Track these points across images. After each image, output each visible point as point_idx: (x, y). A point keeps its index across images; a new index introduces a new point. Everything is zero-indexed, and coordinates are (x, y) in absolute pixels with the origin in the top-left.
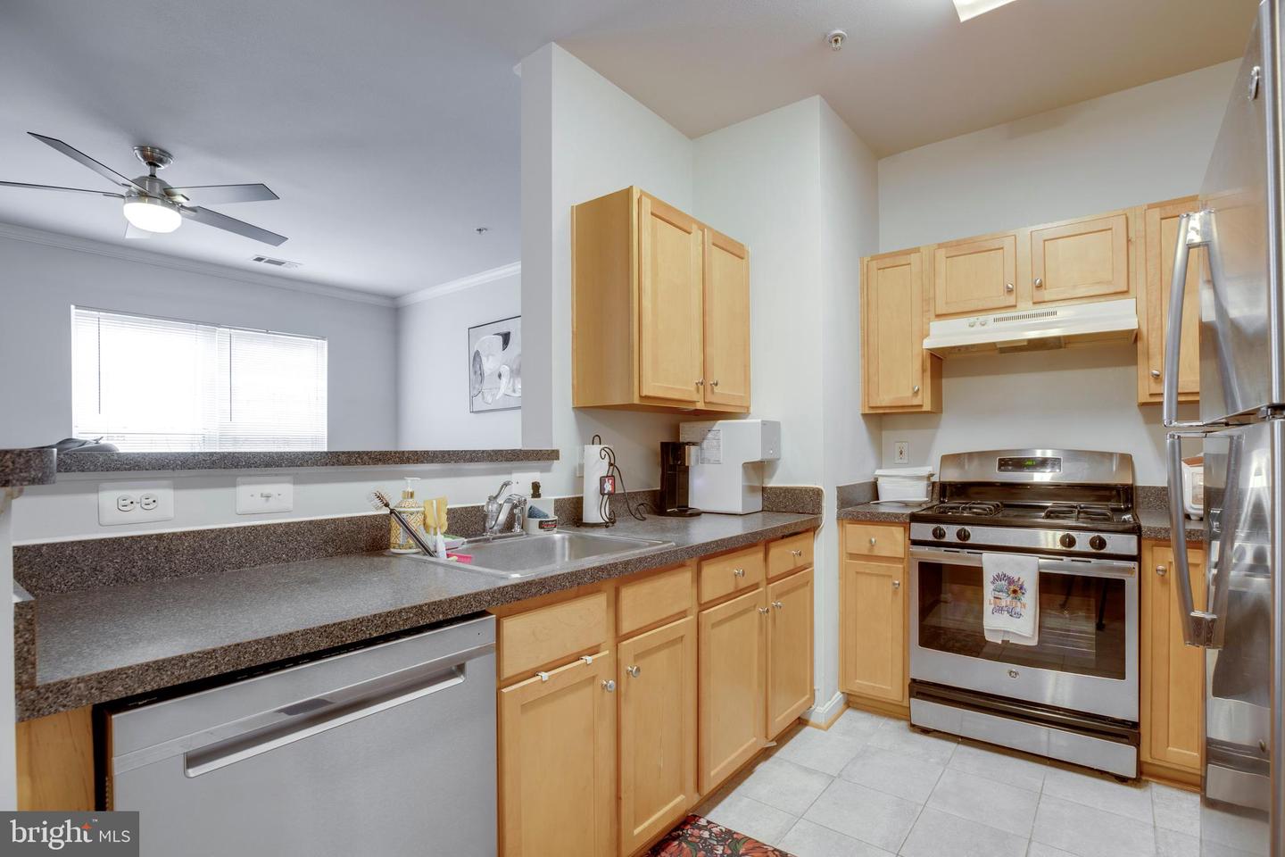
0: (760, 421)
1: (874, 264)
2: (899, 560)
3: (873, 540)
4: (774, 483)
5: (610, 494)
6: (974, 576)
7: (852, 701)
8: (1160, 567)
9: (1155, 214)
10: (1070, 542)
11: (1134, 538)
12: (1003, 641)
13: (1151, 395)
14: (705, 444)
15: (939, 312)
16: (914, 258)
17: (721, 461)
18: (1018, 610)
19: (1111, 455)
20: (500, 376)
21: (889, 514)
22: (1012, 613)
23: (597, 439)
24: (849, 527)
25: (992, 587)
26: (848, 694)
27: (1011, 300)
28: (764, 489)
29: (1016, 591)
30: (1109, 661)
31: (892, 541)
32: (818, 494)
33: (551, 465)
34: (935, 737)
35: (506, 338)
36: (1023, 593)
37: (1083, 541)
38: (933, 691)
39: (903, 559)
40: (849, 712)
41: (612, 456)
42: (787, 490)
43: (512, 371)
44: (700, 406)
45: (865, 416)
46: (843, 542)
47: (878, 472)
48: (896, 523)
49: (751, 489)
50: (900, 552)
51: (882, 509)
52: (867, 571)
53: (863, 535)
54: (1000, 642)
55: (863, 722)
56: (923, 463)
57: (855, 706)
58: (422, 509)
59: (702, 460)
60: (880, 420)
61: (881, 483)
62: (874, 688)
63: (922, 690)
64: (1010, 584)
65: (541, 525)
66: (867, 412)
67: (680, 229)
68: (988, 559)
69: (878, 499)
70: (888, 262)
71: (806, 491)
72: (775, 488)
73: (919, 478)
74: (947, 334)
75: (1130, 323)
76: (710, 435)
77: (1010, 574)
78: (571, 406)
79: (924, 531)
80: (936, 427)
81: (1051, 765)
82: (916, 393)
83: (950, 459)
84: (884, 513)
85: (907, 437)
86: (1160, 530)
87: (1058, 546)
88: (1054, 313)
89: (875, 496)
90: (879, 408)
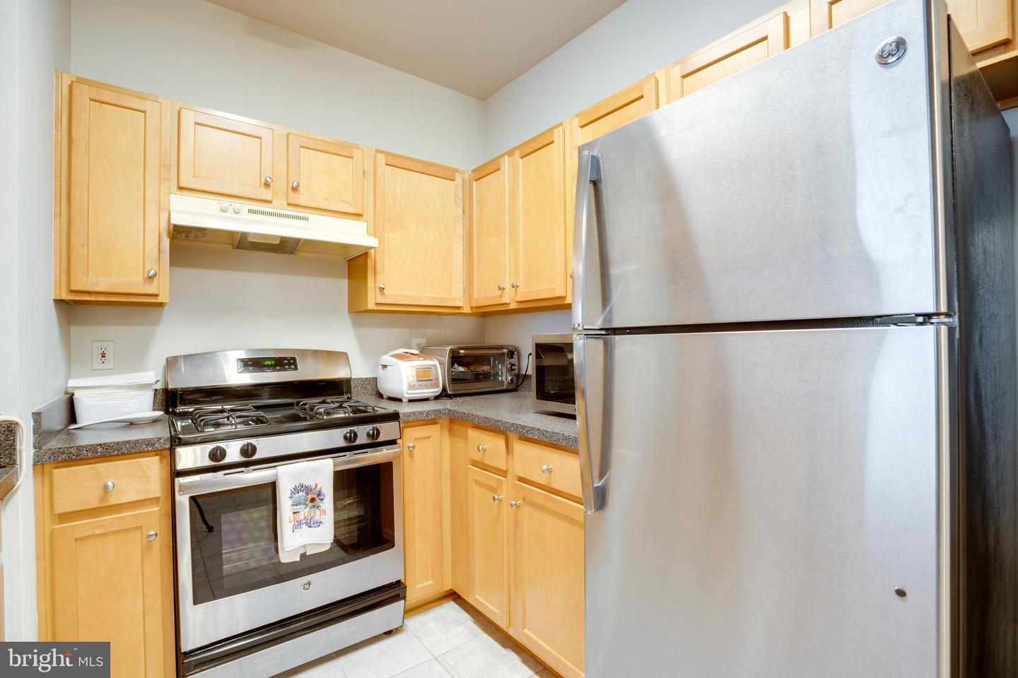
1: (84, 90)
2: (155, 501)
3: (110, 484)
8: (411, 444)
9: (382, 159)
10: (351, 437)
11: (397, 424)
12: (301, 557)
13: (377, 304)
15: (183, 184)
16: (150, 105)
18: (317, 518)
21: (137, 442)
24: (58, 473)
25: (291, 502)
27: (268, 194)
31: (139, 478)
36: (322, 500)
39: (158, 498)
45: (58, 301)
46: (48, 496)
48: (148, 451)
50: (154, 490)
51: (86, 439)
52: (97, 531)
53: (89, 480)
54: (297, 558)
56: (136, 367)
61: (78, 395)
66: (65, 296)
68: (280, 469)
69: (76, 423)
70: (108, 96)
73: (140, 387)
79: (194, 456)
80: (156, 323)
82: (150, 278)
83: (171, 363)
84: (128, 442)
85: (114, 334)
86: (408, 415)
87: (342, 444)
88: (306, 219)
89: (72, 418)
90: (89, 293)
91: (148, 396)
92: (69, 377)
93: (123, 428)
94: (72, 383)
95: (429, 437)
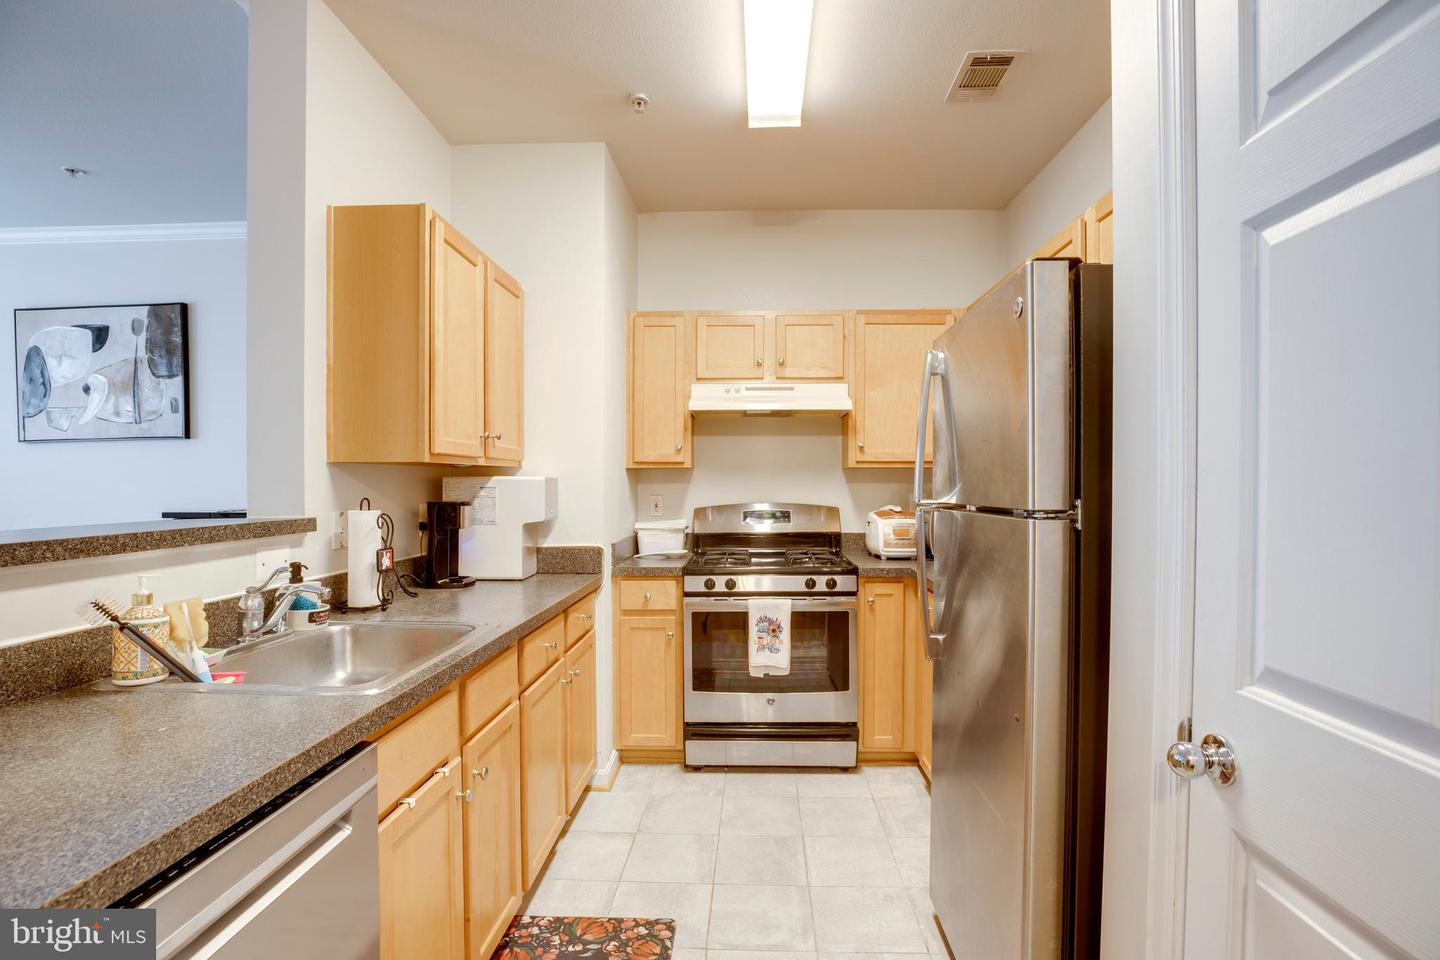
0: (543, 478)
1: (641, 321)
2: (672, 612)
3: (648, 595)
4: (549, 543)
5: (387, 570)
6: (740, 621)
7: (627, 757)
8: (871, 599)
9: (862, 319)
10: (811, 584)
11: (853, 578)
12: (765, 675)
13: (858, 462)
14: (476, 503)
15: (700, 376)
16: (678, 321)
17: (497, 523)
18: (776, 646)
19: (819, 507)
20: (87, 389)
21: (663, 569)
22: (772, 649)
23: (365, 503)
24: (625, 584)
25: (756, 629)
26: (621, 750)
27: (757, 372)
28: (539, 550)
29: (775, 630)
30: (838, 677)
31: (664, 594)
32: (598, 552)
33: (303, 538)
34: (705, 772)
35: (100, 336)
36: (781, 633)
37: (821, 583)
38: (706, 730)
39: (674, 610)
40: (624, 768)
41: (389, 522)
42: (565, 550)
43: (112, 384)
44: (482, 462)
45: (628, 470)
46: (618, 597)
47: (637, 526)
48: (669, 576)
49: (528, 551)
50: (673, 604)
51: (644, 564)
52: (642, 626)
53: (637, 592)
54: (762, 676)
55: (640, 774)
56: (676, 515)
57: (629, 760)
58: (167, 618)
59: (473, 522)
60: (639, 474)
61: (641, 534)
62: (648, 739)
63: (697, 731)
64: (770, 624)
65: (312, 619)
66: (631, 466)
67: (467, 259)
68: (752, 603)
69: (638, 553)
70: (654, 321)
71: (587, 550)
72: (552, 548)
73: (677, 531)
74: (708, 398)
75: (846, 404)
76: (483, 493)
77: (770, 616)
78: (325, 460)
79: (696, 583)
80: (689, 482)
81: (798, 772)
82: (679, 451)
83: (700, 513)
84: (658, 568)
85: (662, 490)
86: (870, 570)
87: (803, 589)
88: (792, 389)
89: (637, 551)
90: (644, 463)
91: (681, 538)
92: (637, 521)
93: (663, 559)
94: (638, 526)
95: (891, 595)
